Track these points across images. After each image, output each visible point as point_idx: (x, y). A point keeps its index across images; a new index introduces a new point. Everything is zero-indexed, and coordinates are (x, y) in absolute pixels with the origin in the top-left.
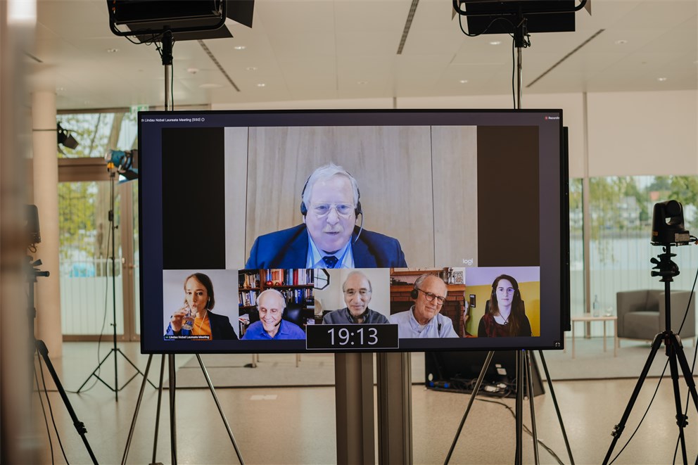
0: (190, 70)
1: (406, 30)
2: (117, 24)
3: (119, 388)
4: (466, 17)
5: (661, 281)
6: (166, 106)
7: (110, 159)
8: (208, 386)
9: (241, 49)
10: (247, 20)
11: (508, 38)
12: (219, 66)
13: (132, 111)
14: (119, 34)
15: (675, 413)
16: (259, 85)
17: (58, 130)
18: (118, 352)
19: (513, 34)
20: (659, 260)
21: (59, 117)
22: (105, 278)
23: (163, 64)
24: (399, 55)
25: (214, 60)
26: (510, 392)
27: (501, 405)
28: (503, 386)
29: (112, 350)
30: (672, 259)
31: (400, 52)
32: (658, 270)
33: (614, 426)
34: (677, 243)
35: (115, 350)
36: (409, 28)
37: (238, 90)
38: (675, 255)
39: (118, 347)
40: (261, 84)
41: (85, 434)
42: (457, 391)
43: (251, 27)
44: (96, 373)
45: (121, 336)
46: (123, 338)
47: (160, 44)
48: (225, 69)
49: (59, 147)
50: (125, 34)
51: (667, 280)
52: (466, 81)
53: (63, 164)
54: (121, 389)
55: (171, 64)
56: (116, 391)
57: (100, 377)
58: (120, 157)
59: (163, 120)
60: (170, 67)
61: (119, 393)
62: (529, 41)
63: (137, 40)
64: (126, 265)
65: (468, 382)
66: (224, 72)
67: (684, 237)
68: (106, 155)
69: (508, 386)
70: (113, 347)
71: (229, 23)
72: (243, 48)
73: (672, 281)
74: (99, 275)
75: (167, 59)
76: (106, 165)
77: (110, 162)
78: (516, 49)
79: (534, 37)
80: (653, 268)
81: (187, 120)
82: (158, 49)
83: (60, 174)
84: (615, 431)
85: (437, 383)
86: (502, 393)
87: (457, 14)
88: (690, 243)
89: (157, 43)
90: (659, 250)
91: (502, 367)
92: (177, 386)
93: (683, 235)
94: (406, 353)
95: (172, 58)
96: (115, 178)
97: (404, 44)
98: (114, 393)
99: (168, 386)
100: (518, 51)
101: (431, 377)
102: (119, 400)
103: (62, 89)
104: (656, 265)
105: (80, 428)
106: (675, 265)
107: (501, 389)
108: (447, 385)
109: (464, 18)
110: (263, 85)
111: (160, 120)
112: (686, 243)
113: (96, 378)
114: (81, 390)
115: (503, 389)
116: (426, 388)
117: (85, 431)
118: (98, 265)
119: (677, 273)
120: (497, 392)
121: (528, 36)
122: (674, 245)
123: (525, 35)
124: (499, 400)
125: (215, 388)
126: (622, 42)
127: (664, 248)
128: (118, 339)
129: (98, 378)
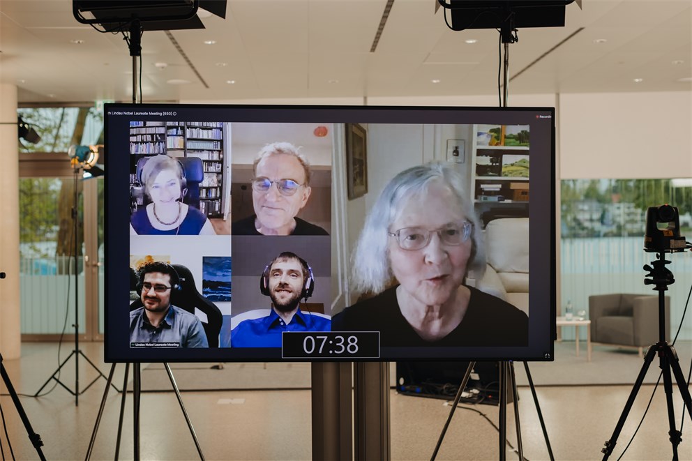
0: (158, 65)
1: (381, 27)
2: (82, 11)
3: (80, 391)
4: (450, 10)
5: (654, 289)
6: (134, 99)
7: (73, 154)
8: (172, 388)
9: (212, 44)
10: (219, 9)
11: (494, 34)
12: (188, 61)
13: (98, 106)
14: (84, 21)
15: (668, 429)
16: (229, 82)
17: (19, 124)
18: (80, 354)
19: (500, 29)
20: (652, 267)
21: (20, 110)
22: (67, 276)
23: (131, 55)
24: (372, 53)
25: (183, 54)
26: (484, 399)
27: (476, 412)
28: (476, 391)
29: (74, 352)
30: (667, 266)
31: (373, 50)
32: (651, 278)
33: (604, 443)
34: (672, 249)
35: (77, 352)
36: (384, 24)
37: (207, 87)
38: (669, 262)
39: (80, 348)
40: (231, 80)
41: (41, 447)
42: (429, 396)
43: (224, 18)
44: (56, 376)
45: (83, 335)
46: (85, 338)
47: (128, 34)
48: (194, 65)
49: (19, 141)
50: (90, 22)
51: (661, 288)
52: (438, 81)
53: (24, 158)
54: (83, 392)
55: (140, 55)
56: (77, 394)
57: (60, 380)
58: (84, 153)
59: (132, 114)
60: (138, 58)
61: (79, 397)
62: (516, 36)
63: (102, 29)
64: (90, 263)
65: (440, 386)
66: (193, 67)
67: (680, 244)
68: (70, 150)
69: (481, 391)
70: (74, 349)
71: (202, 13)
72: (214, 42)
73: (667, 289)
74: (61, 273)
75: (135, 50)
76: (69, 161)
77: (74, 157)
78: (503, 45)
79: (522, 32)
80: (646, 276)
81: (157, 114)
82: (126, 38)
83: (21, 169)
84: (606, 447)
85: (408, 387)
86: (476, 399)
87: (442, 8)
88: (685, 250)
89: (125, 33)
90: (652, 257)
91: (475, 372)
92: (142, 389)
93: (679, 241)
94: (384, 363)
95: (141, 48)
96: (80, 174)
97: (377, 42)
98: (75, 397)
99: (132, 389)
100: (505, 47)
101: (402, 381)
102: (79, 403)
103: (23, 81)
104: (649, 273)
105: (36, 441)
106: (669, 272)
107: (475, 394)
108: (419, 389)
109: (449, 11)
110: (233, 82)
111: (128, 113)
112: (681, 250)
113: (55, 382)
114: (40, 394)
115: (476, 394)
116: (397, 393)
117: (41, 444)
118: (60, 263)
119: (672, 281)
120: (469, 398)
121: (516, 31)
122: (669, 252)
123: (513, 30)
124: (472, 407)
125: (180, 391)
126: (601, 42)
127: (657, 255)
128: (80, 339)
129: (58, 381)
